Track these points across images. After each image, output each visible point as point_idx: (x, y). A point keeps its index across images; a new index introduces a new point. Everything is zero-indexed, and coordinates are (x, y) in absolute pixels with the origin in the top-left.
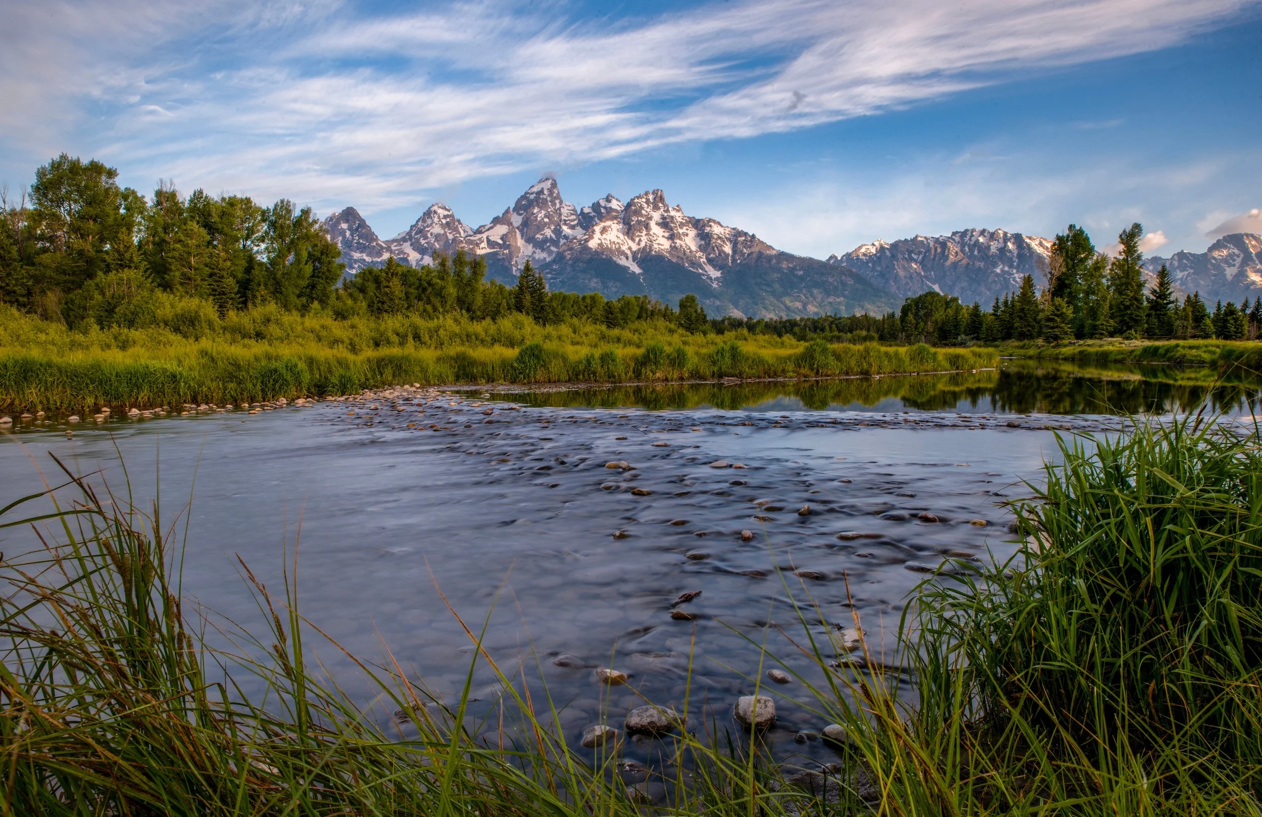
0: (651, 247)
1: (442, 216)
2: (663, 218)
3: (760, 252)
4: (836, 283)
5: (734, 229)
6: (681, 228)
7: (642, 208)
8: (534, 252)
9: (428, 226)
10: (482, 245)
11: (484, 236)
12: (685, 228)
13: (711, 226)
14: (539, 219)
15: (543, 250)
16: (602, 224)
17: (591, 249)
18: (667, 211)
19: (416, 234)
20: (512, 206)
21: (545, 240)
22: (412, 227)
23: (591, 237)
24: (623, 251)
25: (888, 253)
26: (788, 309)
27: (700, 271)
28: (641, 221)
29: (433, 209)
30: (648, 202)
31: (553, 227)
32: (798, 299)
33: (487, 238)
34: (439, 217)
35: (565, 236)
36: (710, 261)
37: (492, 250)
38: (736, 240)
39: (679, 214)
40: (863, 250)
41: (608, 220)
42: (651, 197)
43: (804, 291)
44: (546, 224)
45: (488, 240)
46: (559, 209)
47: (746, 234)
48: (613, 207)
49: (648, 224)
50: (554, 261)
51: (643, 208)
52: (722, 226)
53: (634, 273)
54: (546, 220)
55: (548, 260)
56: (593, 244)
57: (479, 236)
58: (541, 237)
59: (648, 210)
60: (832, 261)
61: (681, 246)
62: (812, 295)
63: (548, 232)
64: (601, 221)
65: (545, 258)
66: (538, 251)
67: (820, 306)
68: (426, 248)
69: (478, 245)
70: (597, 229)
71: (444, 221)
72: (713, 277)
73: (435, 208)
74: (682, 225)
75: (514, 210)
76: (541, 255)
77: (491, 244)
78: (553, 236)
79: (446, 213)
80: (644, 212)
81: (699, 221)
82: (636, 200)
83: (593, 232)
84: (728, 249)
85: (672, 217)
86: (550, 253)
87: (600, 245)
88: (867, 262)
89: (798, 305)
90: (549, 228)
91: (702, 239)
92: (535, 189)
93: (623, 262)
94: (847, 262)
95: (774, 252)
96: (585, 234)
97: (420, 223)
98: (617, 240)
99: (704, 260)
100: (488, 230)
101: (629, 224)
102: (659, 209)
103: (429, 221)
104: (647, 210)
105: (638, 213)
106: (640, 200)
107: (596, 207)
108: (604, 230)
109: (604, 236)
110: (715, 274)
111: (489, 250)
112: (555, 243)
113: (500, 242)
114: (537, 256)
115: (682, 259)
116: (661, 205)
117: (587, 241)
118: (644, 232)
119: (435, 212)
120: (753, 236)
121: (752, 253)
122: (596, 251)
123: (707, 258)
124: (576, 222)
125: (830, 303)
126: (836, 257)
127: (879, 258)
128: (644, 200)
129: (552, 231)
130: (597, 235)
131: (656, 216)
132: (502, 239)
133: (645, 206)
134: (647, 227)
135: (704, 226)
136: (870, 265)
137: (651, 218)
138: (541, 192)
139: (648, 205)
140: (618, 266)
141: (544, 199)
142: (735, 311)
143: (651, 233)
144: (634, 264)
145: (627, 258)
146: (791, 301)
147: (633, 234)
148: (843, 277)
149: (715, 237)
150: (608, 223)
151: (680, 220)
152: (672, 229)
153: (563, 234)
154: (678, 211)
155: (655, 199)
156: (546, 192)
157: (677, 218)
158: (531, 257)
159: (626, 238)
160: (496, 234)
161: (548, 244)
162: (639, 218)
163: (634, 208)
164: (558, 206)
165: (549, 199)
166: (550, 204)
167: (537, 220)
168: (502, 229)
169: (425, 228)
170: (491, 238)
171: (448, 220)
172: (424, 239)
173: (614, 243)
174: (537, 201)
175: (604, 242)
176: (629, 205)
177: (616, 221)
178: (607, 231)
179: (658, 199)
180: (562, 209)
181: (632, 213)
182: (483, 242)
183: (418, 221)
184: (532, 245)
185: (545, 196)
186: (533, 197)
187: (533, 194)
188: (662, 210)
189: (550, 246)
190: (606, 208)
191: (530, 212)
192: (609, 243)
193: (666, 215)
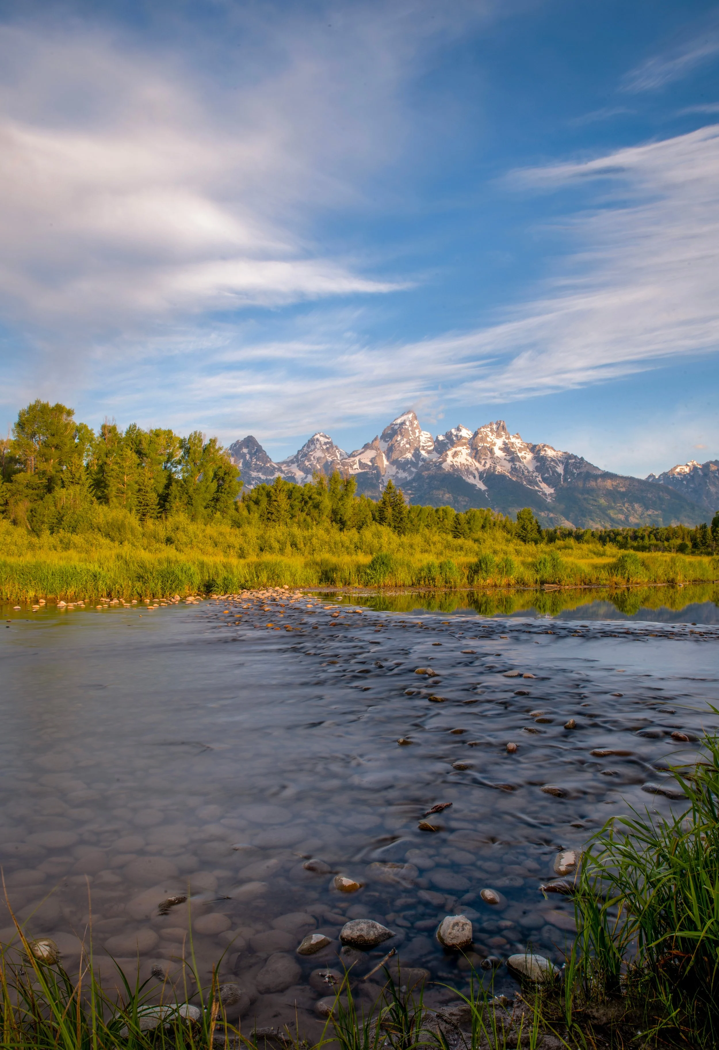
0: (494, 468)
1: (323, 443)
2: (505, 444)
3: (588, 472)
4: (654, 499)
5: (565, 453)
6: (520, 452)
8: (397, 472)
9: (311, 451)
10: (355, 467)
11: (357, 459)
12: (523, 452)
13: (545, 450)
14: (401, 445)
15: (404, 470)
16: (454, 450)
17: (444, 469)
18: (509, 438)
19: (302, 457)
20: (380, 435)
21: (406, 462)
22: (299, 451)
23: (444, 460)
24: (472, 471)
25: (700, 472)
26: (612, 520)
27: (537, 488)
28: (486, 447)
29: (316, 437)
30: (492, 430)
31: (413, 452)
32: (621, 511)
33: (359, 461)
34: (320, 443)
35: (423, 459)
36: (545, 480)
37: (363, 471)
38: (567, 462)
39: (519, 440)
40: (678, 470)
41: (459, 446)
42: (495, 427)
43: (626, 505)
44: (407, 449)
45: (360, 463)
46: (419, 437)
47: (575, 457)
48: (463, 435)
49: (492, 449)
50: (413, 480)
51: (488, 436)
52: (554, 450)
53: (480, 490)
54: (408, 446)
55: (409, 478)
56: (446, 466)
57: (352, 459)
58: (403, 460)
59: (492, 437)
60: (650, 480)
61: (520, 467)
62: (633, 509)
63: (409, 456)
64: (453, 447)
65: (406, 478)
66: (401, 471)
67: (641, 518)
68: (310, 469)
69: (351, 466)
70: (450, 453)
71: (324, 447)
72: (548, 493)
73: (318, 436)
74: (521, 450)
75: (381, 438)
76: (402, 475)
77: (362, 465)
78: (413, 459)
79: (326, 440)
80: (488, 439)
81: (535, 446)
82: (482, 430)
83: (447, 455)
84: (560, 469)
85: (513, 443)
86: (410, 473)
87: (452, 466)
88: (682, 480)
89: (621, 517)
90: (409, 452)
91: (537, 461)
92: (399, 421)
93: (471, 480)
94: (664, 480)
95: (599, 473)
96: (439, 458)
97: (305, 449)
98: (465, 462)
99: (539, 478)
100: (360, 454)
101: (476, 449)
102: (501, 436)
103: (312, 447)
104: (491, 437)
105: (483, 440)
106: (485, 430)
107: (448, 435)
108: (455, 454)
109: (456, 459)
110: (548, 490)
111: (360, 471)
112: (414, 465)
113: (370, 464)
114: (399, 476)
115: (521, 478)
116: (503, 433)
117: (441, 463)
118: (489, 456)
119: (318, 440)
120: (582, 459)
121: (581, 473)
122: (448, 472)
123: (542, 478)
124: (432, 448)
125: (650, 515)
126: (654, 476)
127: (692, 477)
128: (489, 429)
129: (412, 455)
130: (449, 458)
131: (499, 443)
132: (371, 461)
133: (490, 434)
134: (491, 451)
135: (539, 450)
136: (685, 482)
137: (494, 444)
138: (403, 423)
139: (493, 434)
140: (468, 484)
141: (406, 429)
142: (566, 521)
143: (495, 456)
144: (481, 482)
145: (475, 477)
146: (615, 514)
147: (480, 457)
148: (661, 494)
149: (549, 459)
150: (459, 448)
151: (519, 445)
152: (511, 453)
153: (421, 457)
154: (517, 438)
155: (498, 428)
156: (407, 423)
157: (517, 444)
158: (394, 476)
159: (474, 460)
160: (367, 458)
161: (409, 466)
162: (485, 444)
163: (480, 436)
164: (417, 435)
165: (410, 429)
166: (411, 433)
167: (400, 446)
168: (371, 454)
169: (309, 452)
170: (362, 461)
171: (328, 446)
172: (308, 462)
173: (464, 464)
174: (400, 431)
175: (455, 463)
176: (476, 434)
177: (465, 447)
178: (458, 455)
179: (501, 428)
180: (421, 437)
181: (478, 440)
182: (356, 463)
183: (303, 447)
184: (395, 466)
185: (406, 427)
186: (396, 427)
187: (396, 424)
188: (504, 437)
189: (410, 467)
190: (456, 436)
191: (394, 440)
192: (459, 464)
193: (507, 441)
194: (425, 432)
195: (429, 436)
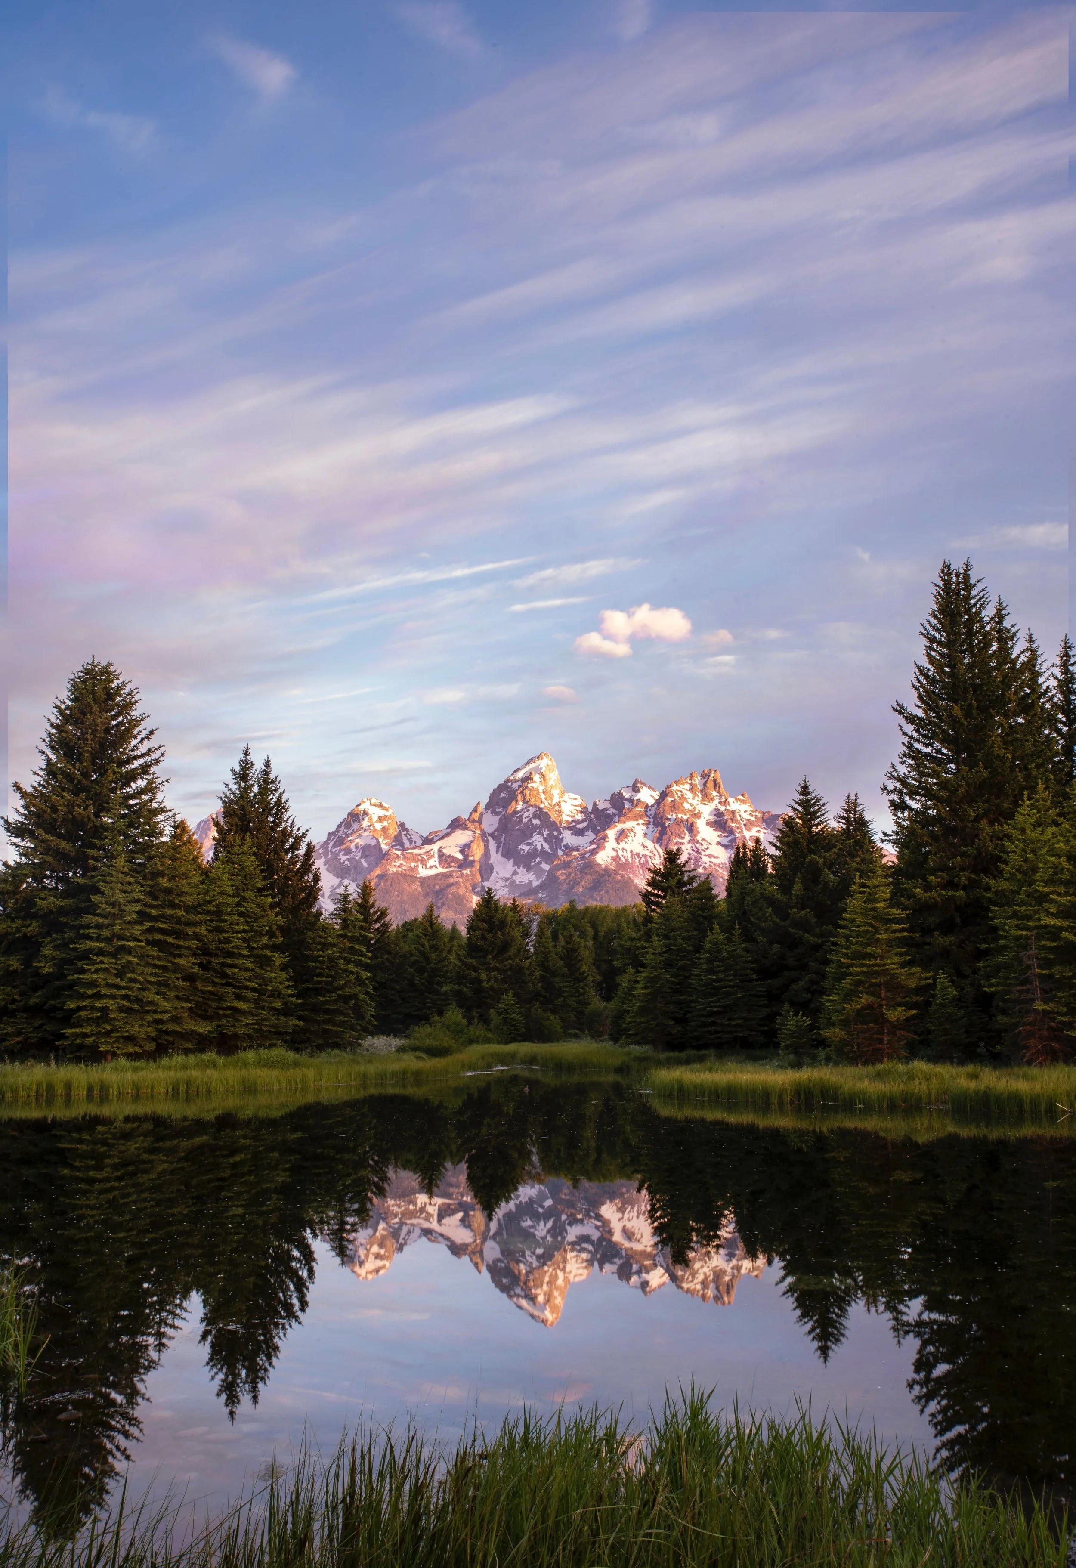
0: (697, 860)
1: (375, 818)
2: (718, 814)
6: (749, 830)
7: (683, 798)
8: (515, 873)
9: (351, 834)
10: (431, 862)
11: (435, 847)
12: (755, 829)
14: (524, 820)
15: (529, 869)
16: (620, 826)
17: (599, 865)
18: (726, 803)
19: (334, 846)
20: (485, 800)
21: (534, 854)
22: (330, 834)
23: (600, 847)
28: (682, 820)
29: (361, 808)
30: (692, 789)
31: (546, 833)
33: (440, 851)
34: (370, 819)
35: (566, 846)
37: (447, 870)
39: (747, 807)
41: (629, 819)
42: (697, 780)
44: (535, 827)
45: (442, 856)
46: (559, 804)
48: (643, 800)
49: (692, 824)
50: (541, 887)
51: (685, 800)
54: (536, 822)
55: (535, 884)
56: (603, 858)
57: (427, 848)
58: (527, 848)
59: (695, 802)
63: (538, 842)
64: (621, 821)
65: (531, 882)
66: (522, 870)
68: (347, 868)
69: (423, 862)
70: (611, 833)
71: (378, 826)
73: (365, 806)
74: (749, 825)
75: (488, 806)
76: (525, 877)
77: (444, 858)
78: (546, 846)
79: (382, 813)
80: (686, 806)
81: (777, 817)
82: (674, 788)
83: (605, 838)
85: (733, 813)
86: (539, 872)
87: (616, 859)
90: (540, 834)
92: (520, 775)
96: (593, 843)
97: (342, 829)
98: (642, 851)
100: (442, 838)
101: (663, 825)
102: (712, 799)
103: (355, 826)
104: (693, 802)
105: (677, 807)
106: (680, 787)
107: (617, 800)
108: (622, 836)
109: (623, 845)
111: (441, 870)
112: (547, 857)
113: (460, 857)
114: (518, 879)
116: (714, 793)
117: (594, 852)
118: (688, 838)
119: (365, 813)
122: (607, 870)
124: (585, 824)
128: (687, 786)
129: (545, 840)
130: (611, 843)
131: (707, 811)
132: (462, 852)
133: (689, 795)
134: (691, 828)
137: (698, 815)
138: (528, 778)
139: (695, 794)
141: (533, 789)
143: (699, 838)
147: (669, 840)
150: (629, 824)
151: (746, 816)
152: (731, 832)
153: (564, 843)
154: (744, 802)
155: (705, 785)
156: (537, 778)
157: (742, 813)
158: (507, 879)
159: (657, 846)
160: (452, 846)
161: (538, 860)
162: (680, 816)
163: (670, 799)
164: (556, 800)
165: (541, 788)
166: (542, 796)
167: (521, 821)
168: (462, 837)
169: (348, 836)
170: (444, 851)
171: (385, 823)
172: (345, 854)
173: (638, 855)
174: (522, 792)
175: (620, 853)
176: (664, 795)
177: (641, 821)
178: (627, 836)
179: (710, 784)
180: (562, 804)
181: (667, 808)
182: (433, 856)
183: (339, 827)
184: (512, 861)
185: (534, 785)
186: (515, 786)
187: (516, 781)
188: (717, 801)
189: (540, 863)
190: (630, 800)
191: (510, 810)
192: (629, 855)
193: (722, 808)
194: (573, 796)
195: (579, 802)
